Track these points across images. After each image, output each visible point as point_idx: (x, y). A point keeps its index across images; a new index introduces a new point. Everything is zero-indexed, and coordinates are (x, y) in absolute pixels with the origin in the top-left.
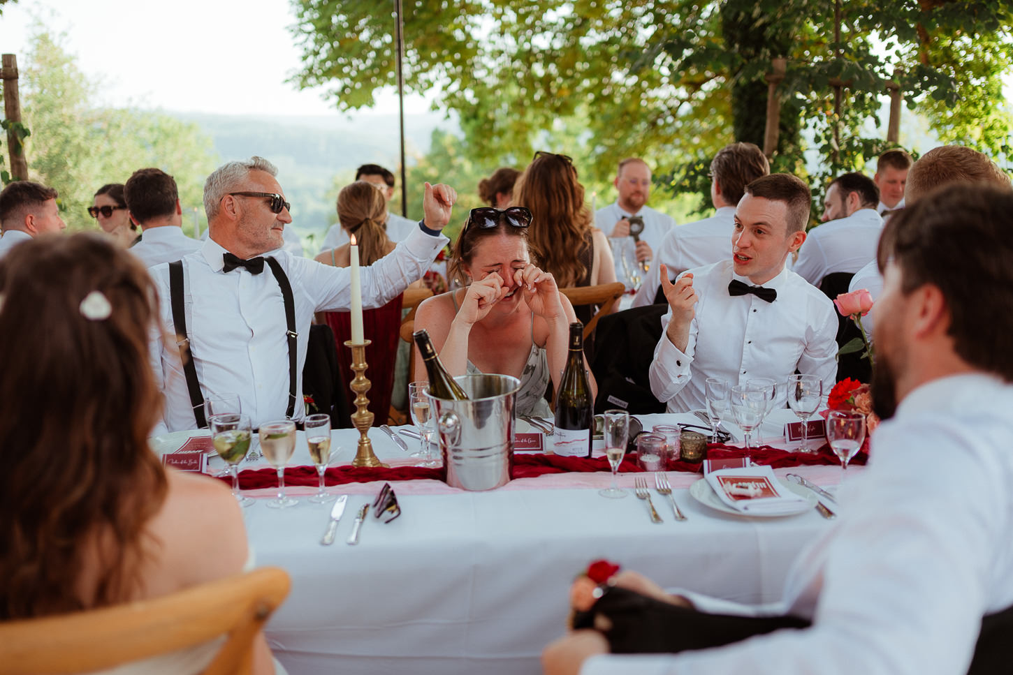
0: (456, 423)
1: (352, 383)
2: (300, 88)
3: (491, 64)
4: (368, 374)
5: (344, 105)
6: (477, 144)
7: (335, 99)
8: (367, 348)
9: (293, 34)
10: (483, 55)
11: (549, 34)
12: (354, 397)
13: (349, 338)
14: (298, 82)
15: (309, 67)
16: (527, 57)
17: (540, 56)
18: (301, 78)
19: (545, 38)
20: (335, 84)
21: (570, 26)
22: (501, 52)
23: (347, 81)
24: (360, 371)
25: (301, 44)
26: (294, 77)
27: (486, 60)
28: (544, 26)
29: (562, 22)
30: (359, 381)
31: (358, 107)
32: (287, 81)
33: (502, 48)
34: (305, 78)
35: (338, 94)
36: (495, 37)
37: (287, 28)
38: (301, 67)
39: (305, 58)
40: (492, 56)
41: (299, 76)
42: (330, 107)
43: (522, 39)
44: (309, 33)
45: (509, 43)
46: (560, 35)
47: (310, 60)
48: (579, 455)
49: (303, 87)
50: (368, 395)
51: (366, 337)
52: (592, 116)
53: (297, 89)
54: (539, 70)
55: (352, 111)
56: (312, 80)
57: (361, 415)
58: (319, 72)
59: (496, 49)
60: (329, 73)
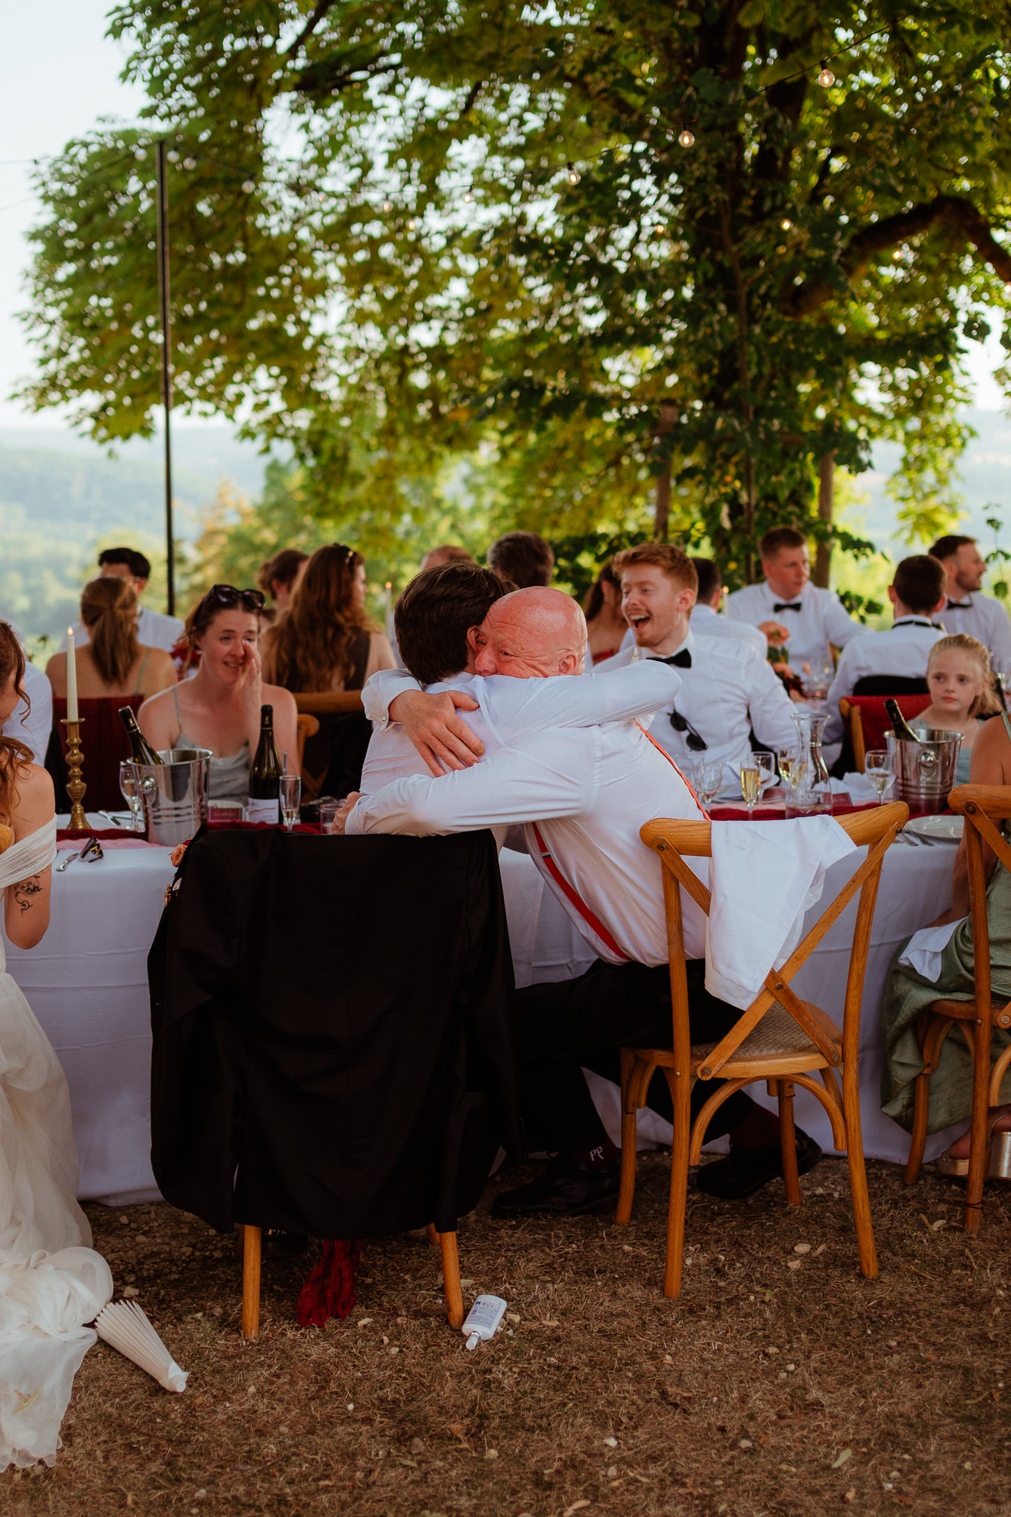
0: (154, 785)
1: (67, 756)
2: (34, 407)
3: (344, 370)
4: (82, 748)
5: (103, 433)
6: (316, 494)
7: (89, 424)
8: (81, 725)
9: (26, 325)
10: (331, 356)
11: (436, 325)
12: (69, 768)
13: (65, 716)
14: (31, 400)
15: (49, 375)
16: (402, 358)
17: (422, 358)
18: (37, 393)
19: (430, 329)
20: (91, 400)
21: (470, 312)
22: (359, 351)
23: (111, 396)
24: (75, 745)
25: (38, 340)
26: (26, 390)
27: (334, 364)
28: (428, 311)
29: (456, 305)
30: (73, 755)
31: (127, 437)
32: (15, 396)
33: (362, 344)
34: (43, 393)
35: (95, 416)
36: (349, 328)
37: (16, 315)
38: (37, 375)
39: (44, 362)
40: (346, 358)
41: (35, 388)
42: (82, 435)
43: (394, 330)
44: (52, 323)
45: (372, 337)
46: (453, 326)
47: (53, 366)
48: (269, 822)
49: (39, 407)
50: (82, 767)
51: (80, 716)
52: (504, 452)
53: (30, 411)
54: (420, 379)
55: (117, 444)
56: (55, 396)
57: (74, 784)
58: (67, 383)
59: (353, 345)
60: (81, 384)
